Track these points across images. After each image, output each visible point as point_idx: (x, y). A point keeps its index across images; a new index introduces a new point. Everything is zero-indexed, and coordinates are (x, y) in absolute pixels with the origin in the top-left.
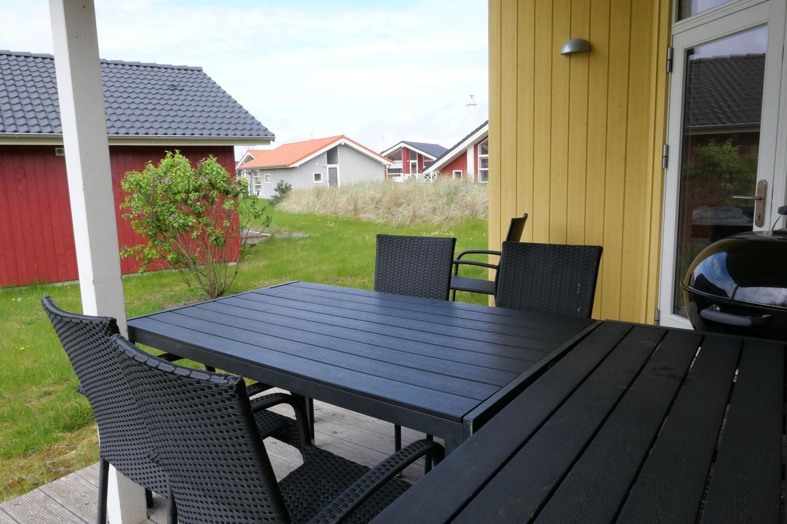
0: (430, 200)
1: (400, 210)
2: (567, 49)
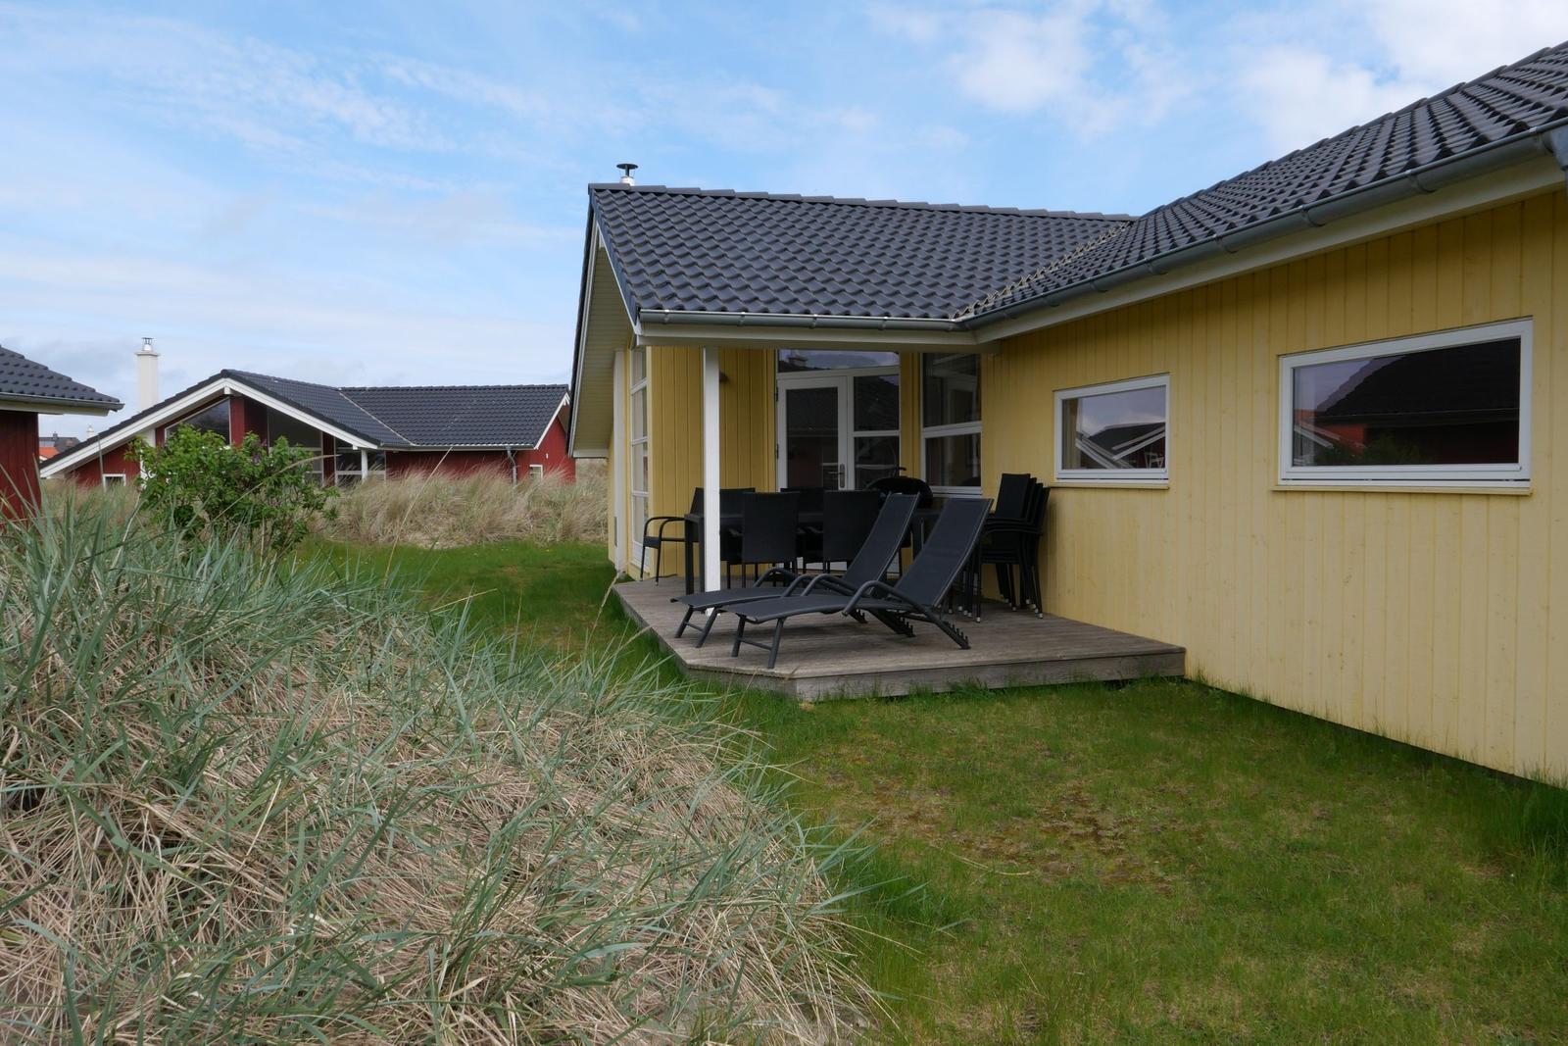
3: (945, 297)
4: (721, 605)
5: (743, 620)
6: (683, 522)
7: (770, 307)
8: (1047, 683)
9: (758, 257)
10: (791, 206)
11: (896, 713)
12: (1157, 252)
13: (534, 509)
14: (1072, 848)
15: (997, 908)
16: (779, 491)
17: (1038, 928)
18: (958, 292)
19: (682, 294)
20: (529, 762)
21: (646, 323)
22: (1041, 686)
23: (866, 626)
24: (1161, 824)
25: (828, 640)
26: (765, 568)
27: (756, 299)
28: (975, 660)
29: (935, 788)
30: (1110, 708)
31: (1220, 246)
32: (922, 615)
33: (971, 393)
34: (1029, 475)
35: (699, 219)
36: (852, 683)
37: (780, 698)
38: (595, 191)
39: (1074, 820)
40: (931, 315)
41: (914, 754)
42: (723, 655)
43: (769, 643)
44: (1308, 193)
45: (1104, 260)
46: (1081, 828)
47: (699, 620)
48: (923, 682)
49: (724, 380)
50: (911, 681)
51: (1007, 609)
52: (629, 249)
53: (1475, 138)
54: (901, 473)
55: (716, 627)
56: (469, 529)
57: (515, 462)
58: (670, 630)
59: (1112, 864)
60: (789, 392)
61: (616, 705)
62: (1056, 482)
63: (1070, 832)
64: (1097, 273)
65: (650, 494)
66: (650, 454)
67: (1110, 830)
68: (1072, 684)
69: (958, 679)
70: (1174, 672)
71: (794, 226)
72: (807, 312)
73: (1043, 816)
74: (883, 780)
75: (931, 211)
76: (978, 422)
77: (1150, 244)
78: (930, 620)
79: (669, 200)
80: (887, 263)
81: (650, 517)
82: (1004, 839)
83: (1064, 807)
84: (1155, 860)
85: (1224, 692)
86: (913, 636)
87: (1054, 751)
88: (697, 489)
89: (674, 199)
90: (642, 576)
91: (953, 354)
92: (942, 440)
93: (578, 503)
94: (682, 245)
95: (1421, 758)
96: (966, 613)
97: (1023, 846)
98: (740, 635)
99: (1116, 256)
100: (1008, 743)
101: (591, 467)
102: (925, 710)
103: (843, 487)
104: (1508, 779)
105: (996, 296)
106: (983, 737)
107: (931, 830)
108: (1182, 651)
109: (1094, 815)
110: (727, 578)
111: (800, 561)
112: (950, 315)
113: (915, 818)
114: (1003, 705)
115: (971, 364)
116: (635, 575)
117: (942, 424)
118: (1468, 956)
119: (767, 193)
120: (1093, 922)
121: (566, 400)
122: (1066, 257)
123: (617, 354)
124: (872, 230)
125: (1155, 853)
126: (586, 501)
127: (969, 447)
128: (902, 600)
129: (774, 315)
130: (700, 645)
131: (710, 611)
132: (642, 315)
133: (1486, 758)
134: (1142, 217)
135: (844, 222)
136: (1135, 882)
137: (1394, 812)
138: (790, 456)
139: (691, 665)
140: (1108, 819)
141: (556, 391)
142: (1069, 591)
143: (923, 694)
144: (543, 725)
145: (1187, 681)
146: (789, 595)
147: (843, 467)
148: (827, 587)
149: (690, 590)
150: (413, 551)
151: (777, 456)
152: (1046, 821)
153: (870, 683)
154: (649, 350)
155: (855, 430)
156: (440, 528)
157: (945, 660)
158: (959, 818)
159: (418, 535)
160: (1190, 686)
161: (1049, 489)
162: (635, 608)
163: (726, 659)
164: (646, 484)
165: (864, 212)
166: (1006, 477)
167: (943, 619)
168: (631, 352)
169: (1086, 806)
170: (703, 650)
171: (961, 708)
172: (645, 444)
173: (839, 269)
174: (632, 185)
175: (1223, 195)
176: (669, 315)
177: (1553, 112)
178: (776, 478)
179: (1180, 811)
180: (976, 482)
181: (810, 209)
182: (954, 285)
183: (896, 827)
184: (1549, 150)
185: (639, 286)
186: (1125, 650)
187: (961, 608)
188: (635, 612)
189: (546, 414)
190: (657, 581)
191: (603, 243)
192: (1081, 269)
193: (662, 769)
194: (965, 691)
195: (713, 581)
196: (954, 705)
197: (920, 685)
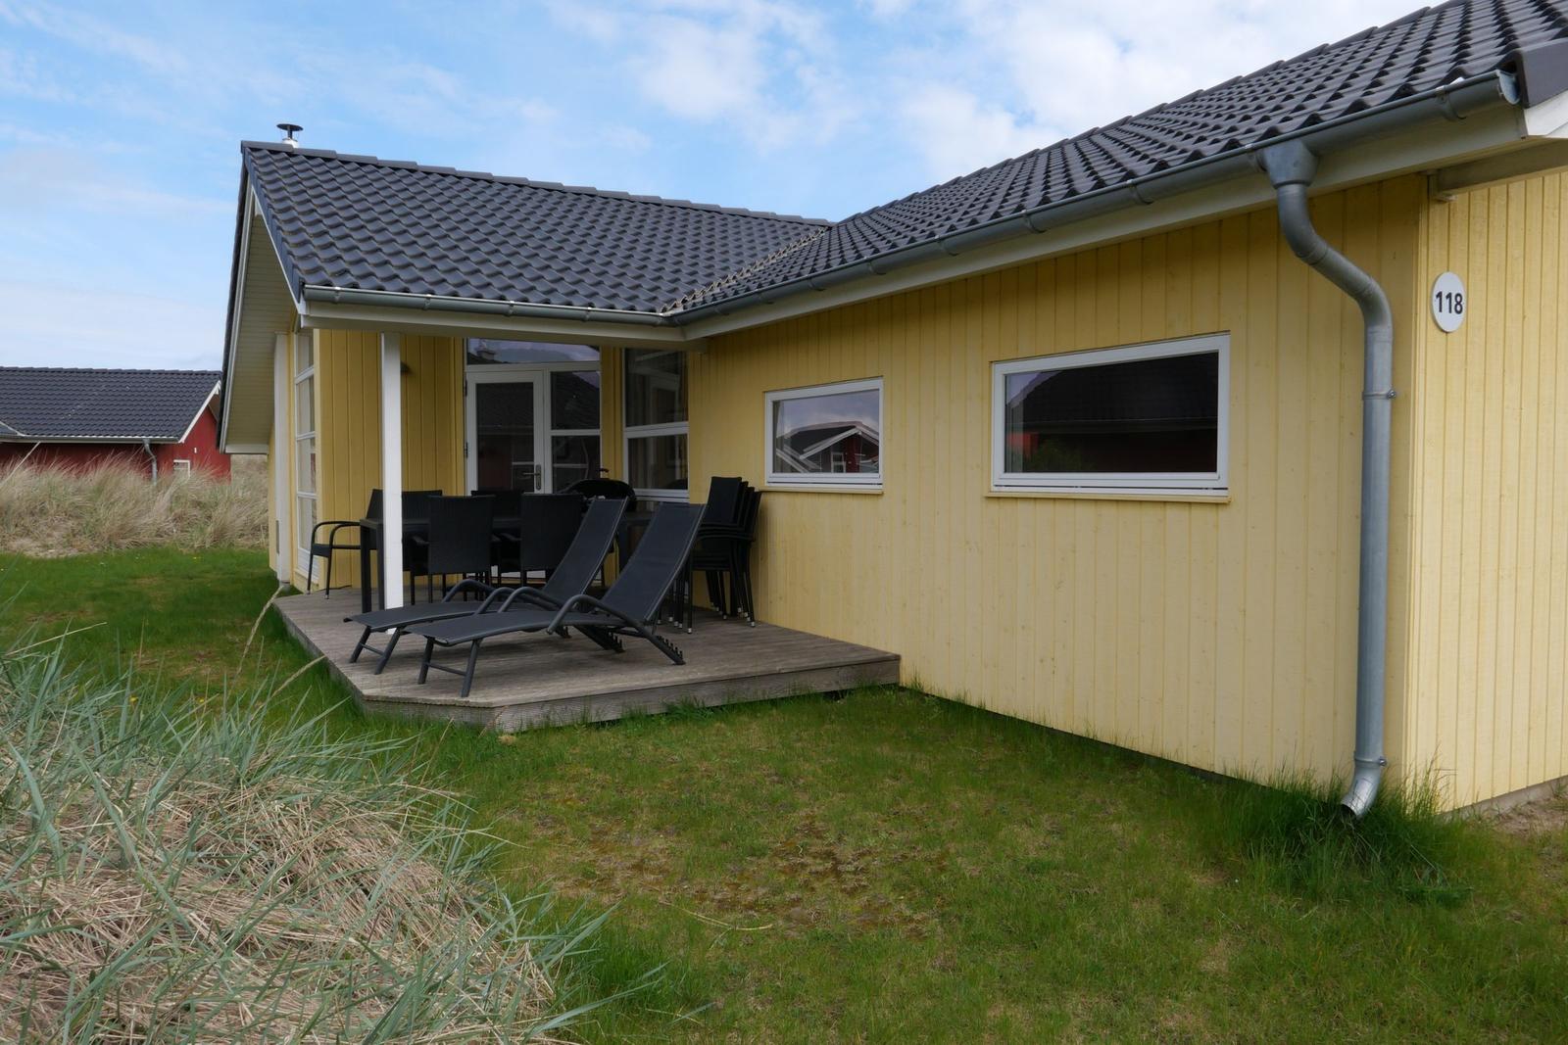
3: (652, 290)
4: (404, 626)
5: (431, 641)
6: (358, 528)
7: (460, 291)
8: (766, 698)
9: (445, 236)
10: (481, 185)
11: (611, 741)
12: (843, 262)
13: (178, 511)
14: (813, 889)
15: (743, 975)
16: (469, 494)
17: (790, 997)
18: (665, 286)
19: (355, 271)
20: (142, 860)
21: (311, 301)
22: (761, 701)
23: (570, 642)
24: (901, 852)
25: (528, 659)
26: (456, 579)
27: (444, 280)
28: (691, 677)
29: (658, 829)
30: (832, 722)
31: (941, 248)
32: (633, 630)
33: (673, 393)
34: (741, 478)
35: (375, 190)
36: (558, 709)
37: (475, 729)
38: (250, 150)
39: (810, 854)
40: (637, 307)
41: (632, 789)
42: (406, 683)
43: (461, 666)
44: (980, 214)
45: (792, 267)
46: (820, 864)
47: (379, 641)
48: (636, 703)
49: (405, 370)
50: (623, 704)
51: (717, 617)
52: (292, 217)
53: (1123, 173)
54: (603, 475)
55: (400, 648)
56: (93, 536)
57: (156, 455)
58: (343, 653)
59: (856, 904)
60: (479, 386)
61: (270, 770)
62: (766, 486)
63: (808, 870)
64: (786, 278)
65: (319, 495)
66: (318, 451)
67: (849, 863)
68: (792, 698)
69: (674, 699)
70: (891, 680)
71: (485, 206)
72: (502, 298)
73: (776, 854)
74: (599, 823)
75: (633, 202)
76: (687, 423)
77: (835, 254)
78: (641, 634)
79: (340, 166)
80: (588, 251)
81: (318, 523)
82: (739, 885)
83: (800, 840)
84: (900, 895)
85: (940, 699)
86: (623, 651)
87: (783, 776)
88: (374, 490)
89: (346, 166)
90: (309, 589)
91: (660, 351)
92: (644, 440)
93: (232, 504)
94: (356, 216)
95: (1131, 760)
96: (676, 624)
97: (761, 891)
98: (428, 658)
99: (804, 264)
100: (733, 770)
101: (249, 464)
102: (640, 736)
103: (539, 489)
104: (1208, 776)
105: (703, 292)
106: (705, 764)
107: (658, 882)
108: (897, 658)
109: (832, 848)
110: (410, 590)
111: (494, 570)
112: (657, 310)
113: (639, 867)
114: (723, 725)
115: (674, 362)
116: (302, 586)
117: (644, 424)
118: (1215, 976)
119: (453, 169)
120: (849, 982)
121: (216, 389)
122: (770, 257)
123: (278, 336)
124: (571, 217)
125: (898, 887)
126: (242, 502)
127: (673, 449)
128: (610, 613)
129: (465, 300)
130: (379, 671)
131: (392, 631)
132: (306, 291)
133: (1190, 757)
134: (840, 223)
135: (541, 206)
136: (885, 924)
137: (1119, 819)
138: (480, 455)
139: (369, 697)
140: (846, 851)
141: (203, 378)
142: (781, 598)
143: (636, 718)
144: (165, 804)
145: (903, 689)
146: (483, 612)
147: (539, 467)
148: (526, 600)
149: (367, 606)
150: (21, 560)
151: (466, 455)
152: (782, 858)
153: (578, 709)
154: (316, 332)
155: (553, 428)
156: (55, 533)
157: (661, 678)
158: (688, 865)
159: (26, 542)
160: (907, 693)
161: (760, 493)
162: (300, 628)
163: (412, 686)
164: (313, 482)
165: (561, 198)
166: (716, 481)
167: (657, 634)
168: (295, 337)
169: (821, 838)
170: (384, 676)
171: (679, 731)
172: (313, 440)
173: (537, 255)
174: (295, 147)
175: (900, 212)
176: (340, 294)
177: (1189, 154)
178: (466, 481)
179: (917, 835)
180: (682, 484)
181: (503, 189)
182: (660, 278)
183: (618, 882)
184: (1263, 168)
185: (303, 258)
186: (842, 660)
187: (671, 619)
188: (300, 631)
189: (194, 404)
190: (328, 593)
191: (259, 210)
192: (770, 275)
193: (333, 850)
194: (682, 711)
195: (394, 596)
196: (671, 728)
197: (633, 708)
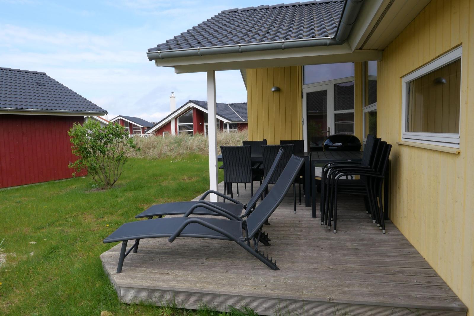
0: (167, 146)
1: (151, 151)
2: (273, 90)
60: (308, 94)
62: (401, 141)
147: (329, 128)
155: (335, 110)
176: (161, 54)
178: (303, 133)
